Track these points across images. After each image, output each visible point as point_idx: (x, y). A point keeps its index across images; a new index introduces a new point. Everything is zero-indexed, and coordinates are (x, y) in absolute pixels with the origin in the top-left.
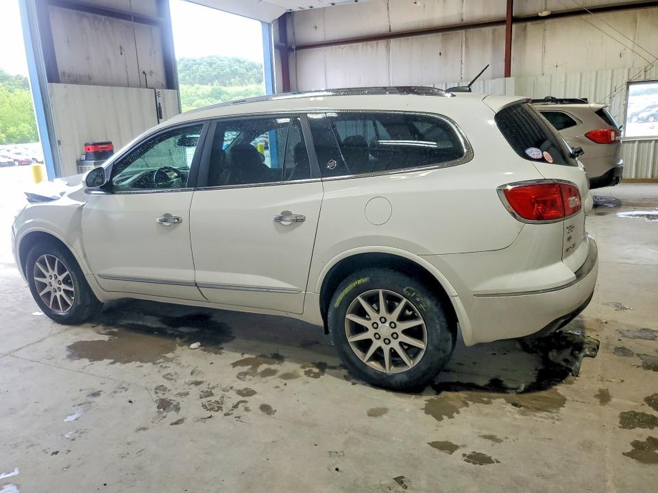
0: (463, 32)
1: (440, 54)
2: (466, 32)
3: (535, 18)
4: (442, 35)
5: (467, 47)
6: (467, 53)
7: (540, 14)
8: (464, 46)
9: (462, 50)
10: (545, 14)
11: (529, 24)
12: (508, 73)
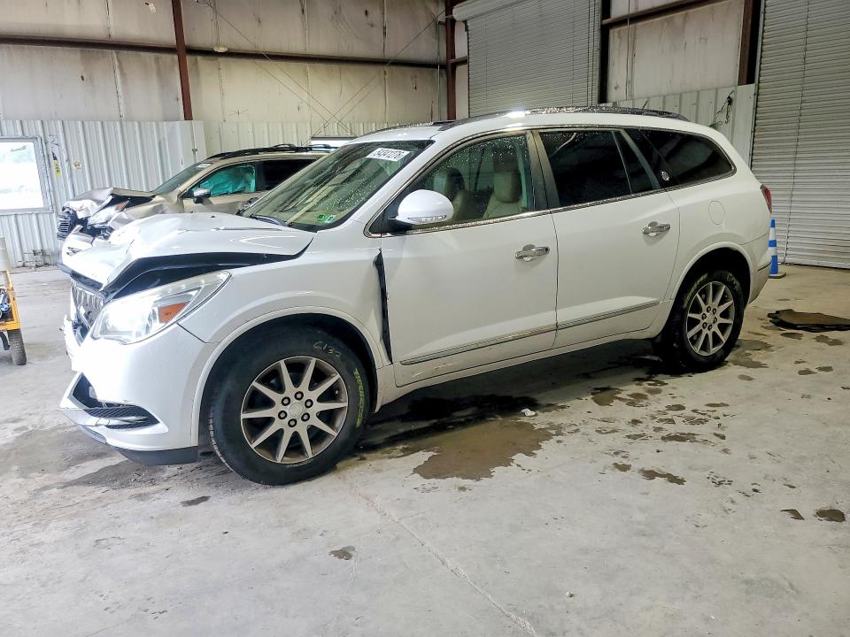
0: (113, 53)
1: (83, 78)
2: (117, 53)
3: (208, 53)
4: (81, 51)
5: (123, 74)
6: (124, 81)
7: (216, 49)
8: (117, 71)
9: (115, 78)
10: (222, 50)
11: (199, 58)
12: (188, 115)
